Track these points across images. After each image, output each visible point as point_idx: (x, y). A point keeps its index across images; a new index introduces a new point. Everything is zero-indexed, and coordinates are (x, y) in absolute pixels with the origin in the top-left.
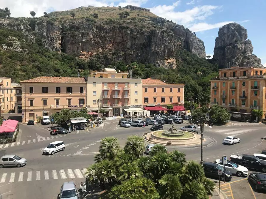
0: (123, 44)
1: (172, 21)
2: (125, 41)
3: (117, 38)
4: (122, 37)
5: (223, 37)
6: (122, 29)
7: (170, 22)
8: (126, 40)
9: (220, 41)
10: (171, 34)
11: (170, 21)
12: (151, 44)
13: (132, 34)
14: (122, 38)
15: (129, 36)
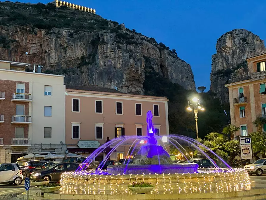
0: (42, 59)
1: (134, 30)
2: (46, 52)
3: (29, 46)
4: (39, 44)
5: (226, 54)
6: (41, 31)
7: (130, 31)
8: (47, 50)
9: (221, 60)
10: (133, 40)
11: (132, 30)
12: (96, 58)
13: (59, 39)
14: (39, 47)
15: (53, 44)
